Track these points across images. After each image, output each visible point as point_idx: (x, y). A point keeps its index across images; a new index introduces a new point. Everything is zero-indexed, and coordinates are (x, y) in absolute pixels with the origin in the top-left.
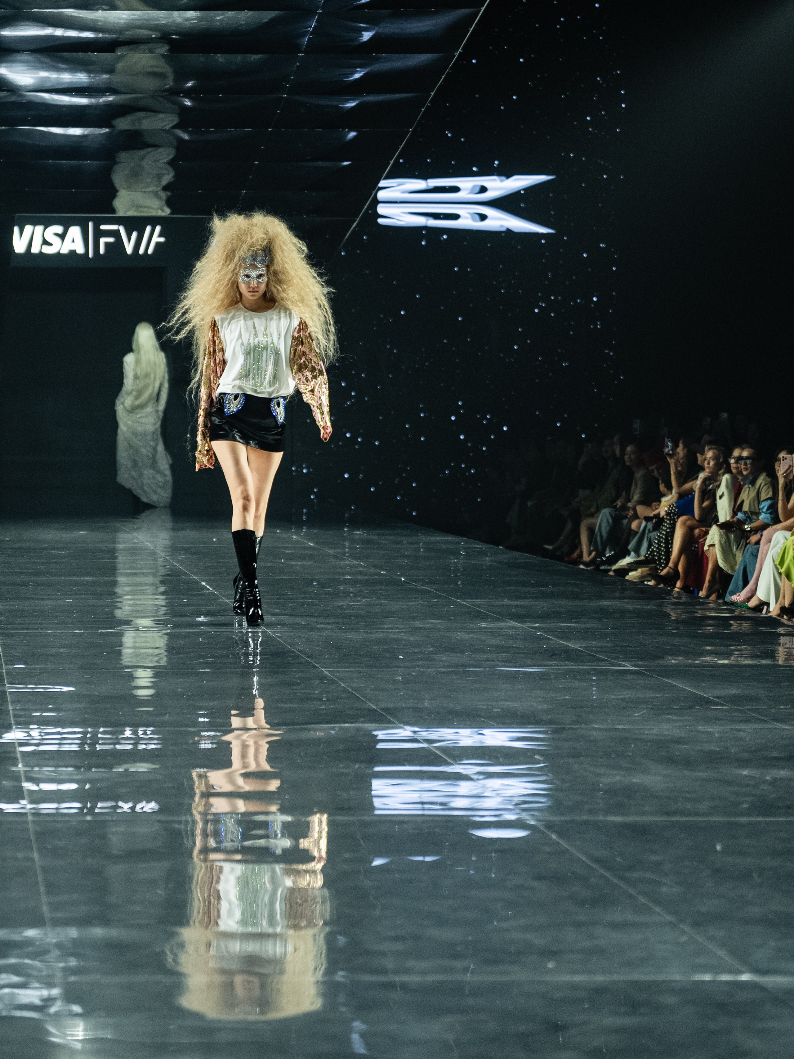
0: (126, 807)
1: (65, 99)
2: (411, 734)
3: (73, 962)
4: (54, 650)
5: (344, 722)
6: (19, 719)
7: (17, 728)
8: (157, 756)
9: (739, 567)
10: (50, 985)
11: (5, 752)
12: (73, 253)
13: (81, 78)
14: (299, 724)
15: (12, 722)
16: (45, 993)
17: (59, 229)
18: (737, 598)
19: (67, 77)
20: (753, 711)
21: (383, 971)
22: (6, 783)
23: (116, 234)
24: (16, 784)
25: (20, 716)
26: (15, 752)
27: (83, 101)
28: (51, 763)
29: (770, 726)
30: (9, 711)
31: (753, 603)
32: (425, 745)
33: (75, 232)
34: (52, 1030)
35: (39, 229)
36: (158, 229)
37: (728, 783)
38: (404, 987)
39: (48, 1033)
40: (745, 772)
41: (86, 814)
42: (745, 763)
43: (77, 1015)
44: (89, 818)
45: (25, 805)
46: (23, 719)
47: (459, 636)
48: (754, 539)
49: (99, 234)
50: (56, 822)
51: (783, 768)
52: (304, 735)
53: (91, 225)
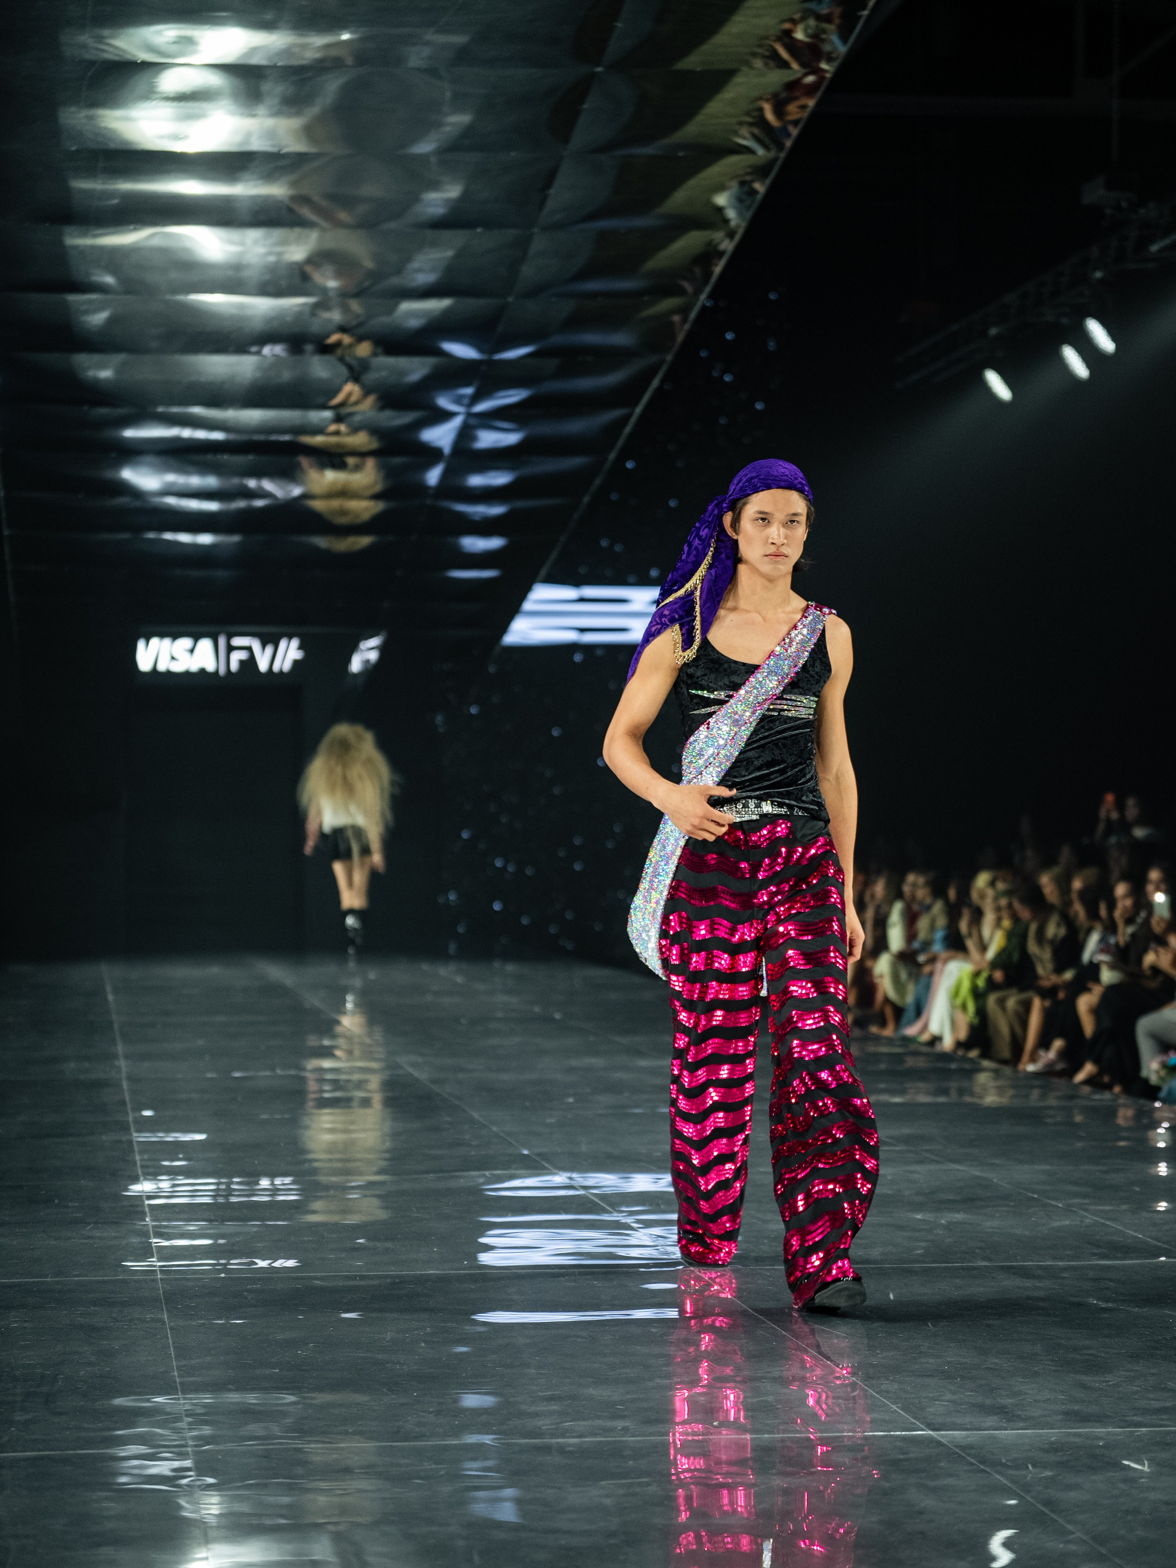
0: (262, 1264)
1: (194, 505)
2: (568, 1181)
3: (207, 1431)
4: (184, 1096)
5: (495, 1169)
6: (146, 1170)
7: (145, 1179)
8: (297, 1208)
9: (910, 999)
10: (182, 1456)
11: (132, 1206)
12: (203, 671)
13: (211, 481)
14: (448, 1171)
15: (140, 1173)
16: (176, 1464)
17: (185, 643)
18: (911, 1031)
19: (195, 481)
20: (927, 1151)
21: (539, 1435)
22: (135, 1240)
23: (249, 649)
24: (144, 1240)
25: (148, 1167)
26: (143, 1205)
27: (212, 506)
28: (182, 1216)
29: (944, 1167)
30: (135, 1162)
31: (925, 1037)
32: (581, 1192)
33: (205, 644)
34: (182, 1502)
35: (167, 641)
36: (295, 643)
37: (901, 1228)
38: (562, 1450)
39: (180, 1507)
40: (919, 1217)
41: (219, 1271)
42: (919, 1207)
43: (209, 1487)
44: (223, 1275)
45: (155, 1262)
46: (151, 1170)
47: (619, 1075)
48: (927, 969)
49: (230, 649)
50: (187, 1280)
51: (958, 1212)
52: (452, 1184)
53: (222, 641)
